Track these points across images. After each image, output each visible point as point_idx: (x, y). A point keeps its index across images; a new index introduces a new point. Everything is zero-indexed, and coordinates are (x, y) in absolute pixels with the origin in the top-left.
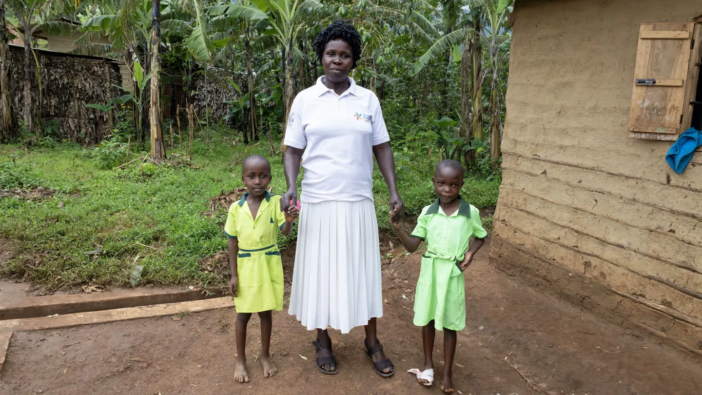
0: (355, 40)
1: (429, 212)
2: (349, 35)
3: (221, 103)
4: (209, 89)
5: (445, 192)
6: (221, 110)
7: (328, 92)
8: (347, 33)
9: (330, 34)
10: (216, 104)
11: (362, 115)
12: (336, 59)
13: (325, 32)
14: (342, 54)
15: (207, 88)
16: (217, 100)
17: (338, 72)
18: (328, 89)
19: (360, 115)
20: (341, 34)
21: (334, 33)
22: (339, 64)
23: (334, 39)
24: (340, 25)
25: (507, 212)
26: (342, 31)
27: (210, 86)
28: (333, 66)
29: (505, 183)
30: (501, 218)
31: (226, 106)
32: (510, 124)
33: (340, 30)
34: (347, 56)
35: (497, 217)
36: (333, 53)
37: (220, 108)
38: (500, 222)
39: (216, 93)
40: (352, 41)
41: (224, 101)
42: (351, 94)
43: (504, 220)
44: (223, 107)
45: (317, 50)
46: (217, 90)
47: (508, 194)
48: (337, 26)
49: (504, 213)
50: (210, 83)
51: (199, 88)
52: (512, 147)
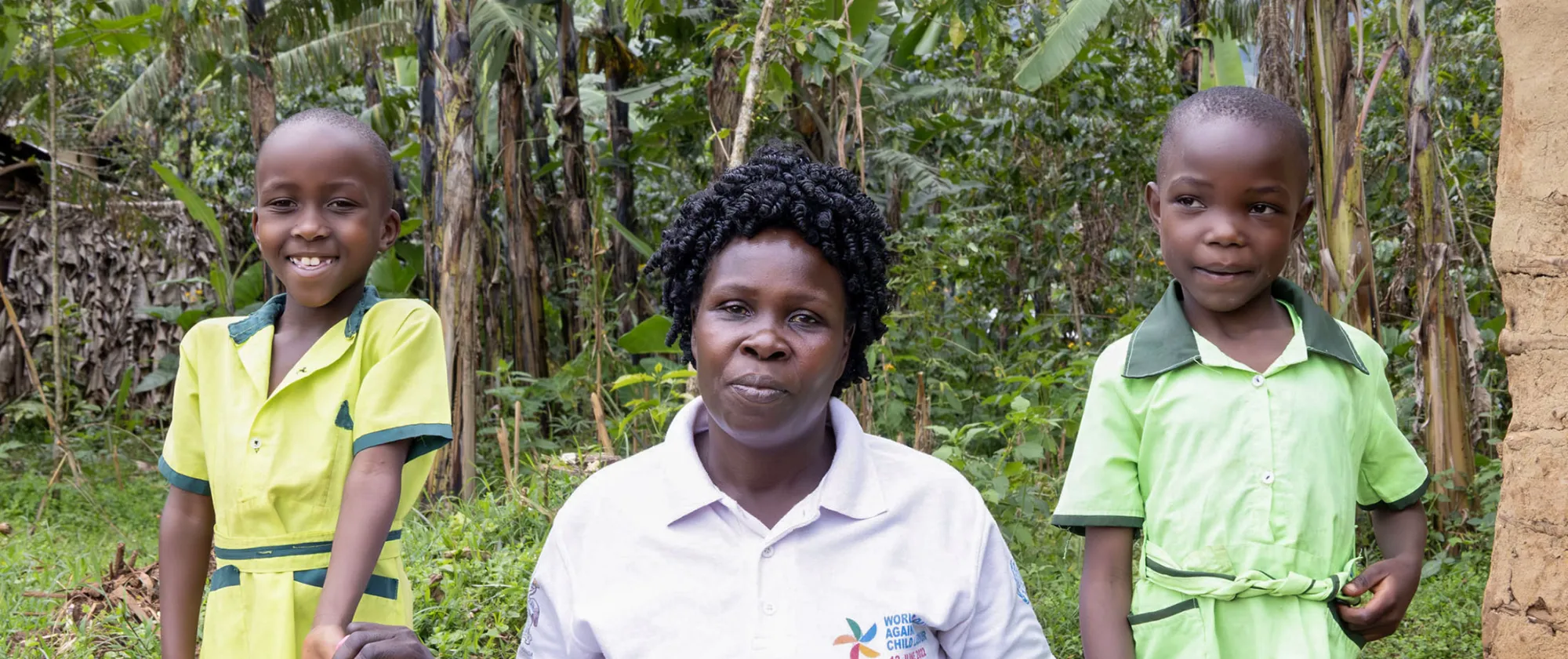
0: (860, 245)
1: (1140, 375)
2: (825, 217)
3: (128, 321)
4: (71, 256)
5: (1214, 244)
6: (126, 353)
7: (716, 506)
8: (815, 205)
9: (731, 212)
10: (104, 325)
11: (882, 630)
12: (761, 331)
13: (708, 203)
14: (787, 309)
15: (60, 249)
16: (107, 309)
17: (765, 393)
18: (714, 494)
19: (873, 631)
20: (786, 208)
21: (754, 206)
22: (776, 356)
23: (752, 236)
24: (787, 168)
25: (1548, 560)
26: (795, 198)
27: (76, 244)
28: (741, 366)
29: (1530, 421)
30: (1525, 598)
31: (152, 333)
32: (1527, 126)
33: (787, 193)
34: (816, 320)
35: (1502, 596)
36: (743, 304)
37: (119, 345)
38: (1523, 618)
39: (105, 274)
40: (842, 246)
41: (143, 310)
42: (828, 515)
43: (1540, 605)
44: (138, 340)
45: (668, 290)
46: (109, 262)
47: (1546, 472)
48: (771, 175)
49: (1538, 563)
50: (76, 229)
51: (22, 253)
52: (1547, 236)
